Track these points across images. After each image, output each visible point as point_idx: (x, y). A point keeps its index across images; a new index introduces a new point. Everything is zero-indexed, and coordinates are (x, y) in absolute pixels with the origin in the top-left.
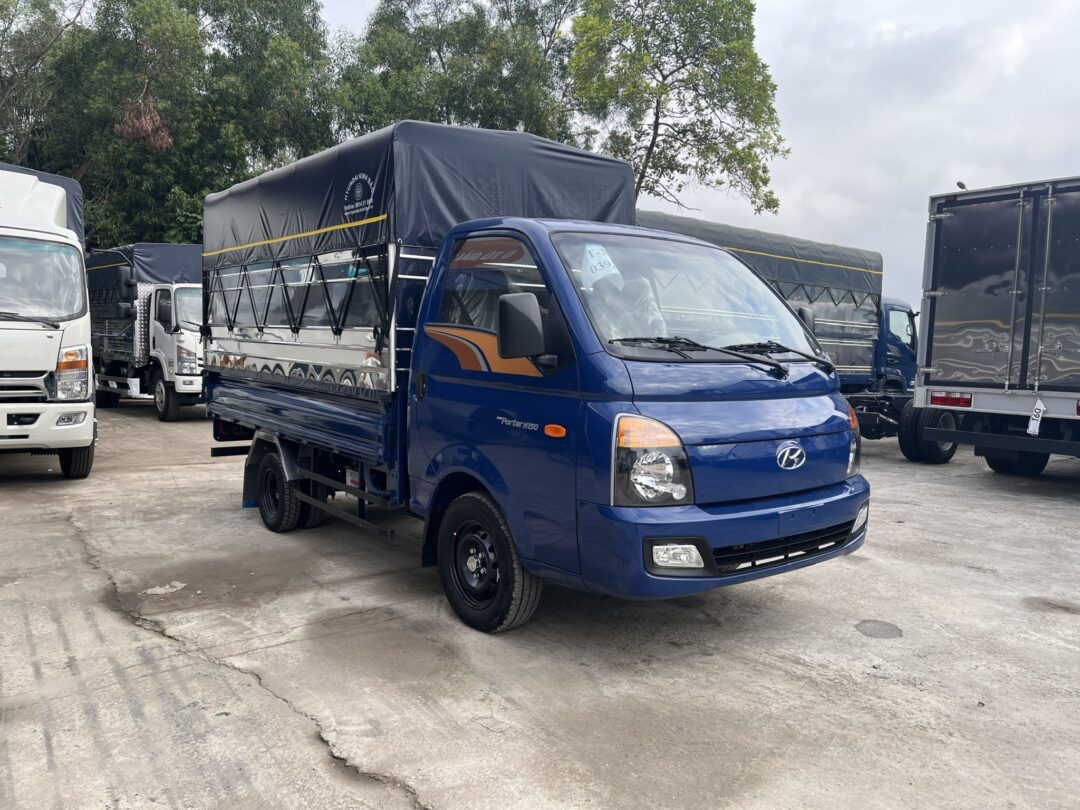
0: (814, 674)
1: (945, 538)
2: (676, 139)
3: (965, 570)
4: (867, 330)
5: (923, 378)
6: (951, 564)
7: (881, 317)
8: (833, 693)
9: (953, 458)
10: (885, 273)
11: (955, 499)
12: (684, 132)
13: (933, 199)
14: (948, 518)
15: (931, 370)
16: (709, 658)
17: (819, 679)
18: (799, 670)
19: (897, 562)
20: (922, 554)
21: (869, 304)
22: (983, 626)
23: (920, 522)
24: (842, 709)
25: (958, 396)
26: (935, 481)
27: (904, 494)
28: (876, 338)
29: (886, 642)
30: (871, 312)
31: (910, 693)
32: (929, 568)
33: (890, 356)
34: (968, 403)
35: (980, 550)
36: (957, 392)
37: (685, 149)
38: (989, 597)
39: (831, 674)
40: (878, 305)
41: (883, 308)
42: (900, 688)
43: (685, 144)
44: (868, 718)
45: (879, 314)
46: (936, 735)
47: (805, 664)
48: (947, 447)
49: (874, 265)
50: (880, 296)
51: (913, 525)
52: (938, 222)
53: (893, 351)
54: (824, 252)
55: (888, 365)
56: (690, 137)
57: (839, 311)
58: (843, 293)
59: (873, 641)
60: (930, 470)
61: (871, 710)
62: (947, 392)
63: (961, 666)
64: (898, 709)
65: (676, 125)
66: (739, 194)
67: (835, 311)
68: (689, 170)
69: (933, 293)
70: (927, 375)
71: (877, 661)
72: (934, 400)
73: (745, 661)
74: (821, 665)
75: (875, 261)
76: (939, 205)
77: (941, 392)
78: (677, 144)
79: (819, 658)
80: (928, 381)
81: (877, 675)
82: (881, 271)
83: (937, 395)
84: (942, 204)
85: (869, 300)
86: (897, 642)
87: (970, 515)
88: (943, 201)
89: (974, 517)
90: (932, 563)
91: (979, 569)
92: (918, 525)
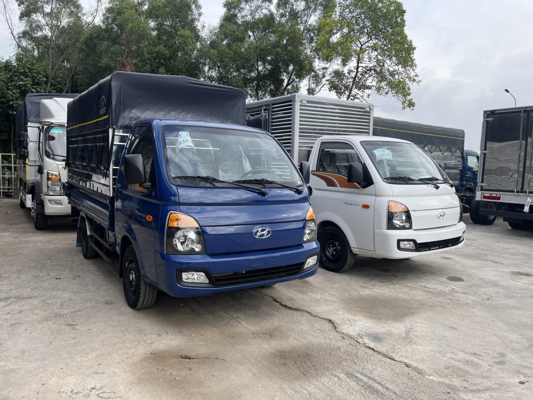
0: (431, 291)
1: (485, 252)
2: (366, 73)
3: (491, 263)
4: (457, 165)
5: (480, 188)
6: (486, 261)
7: (464, 159)
8: (438, 295)
9: (495, 223)
10: (465, 139)
11: (492, 239)
12: (370, 70)
13: (485, 112)
14: (488, 245)
15: (483, 184)
16: (394, 286)
17: (433, 292)
18: (427, 289)
19: (464, 260)
20: (475, 257)
21: (458, 153)
22: (493, 279)
23: (476, 247)
24: (441, 299)
25: (495, 195)
26: (485, 232)
27: (471, 236)
28: (461, 168)
29: (457, 283)
30: (459, 157)
31: (465, 296)
32: (476, 262)
33: (468, 177)
34: (499, 198)
35: (498, 256)
36: (494, 194)
37: (371, 78)
38: (498, 271)
39: (437, 291)
40: (462, 154)
41: (465, 155)
42: (461, 294)
43: (370, 76)
44: (449, 301)
45: (463, 158)
46: (471, 306)
47: (428, 288)
48: (492, 217)
49: (460, 135)
50: (463, 149)
51: (472, 247)
52: (487, 122)
53: (469, 174)
54: (437, 131)
55: (467, 181)
56: (373, 72)
57: (444, 156)
58: (445, 148)
59: (453, 282)
60: (484, 227)
61: (450, 299)
62: (491, 194)
63: (483, 290)
64: (460, 299)
65: (367, 67)
66: (396, 99)
67: (442, 156)
68: (372, 88)
69: (484, 152)
70: (482, 187)
71: (454, 288)
72: (485, 197)
73: (407, 287)
74: (434, 288)
75: (461, 134)
76: (487, 114)
77: (487, 194)
78: (367, 76)
79: (433, 286)
80: (482, 189)
81: (453, 291)
82: (464, 138)
83: (486, 195)
84: (489, 114)
85: (458, 151)
86: (461, 283)
87: (497, 244)
88: (489, 113)
89: (499, 245)
90: (478, 260)
91: (496, 262)
92: (474, 248)
